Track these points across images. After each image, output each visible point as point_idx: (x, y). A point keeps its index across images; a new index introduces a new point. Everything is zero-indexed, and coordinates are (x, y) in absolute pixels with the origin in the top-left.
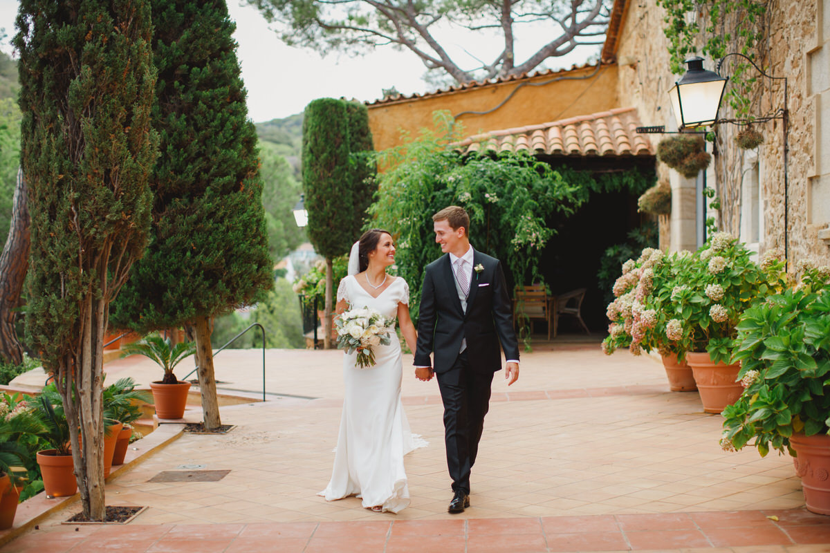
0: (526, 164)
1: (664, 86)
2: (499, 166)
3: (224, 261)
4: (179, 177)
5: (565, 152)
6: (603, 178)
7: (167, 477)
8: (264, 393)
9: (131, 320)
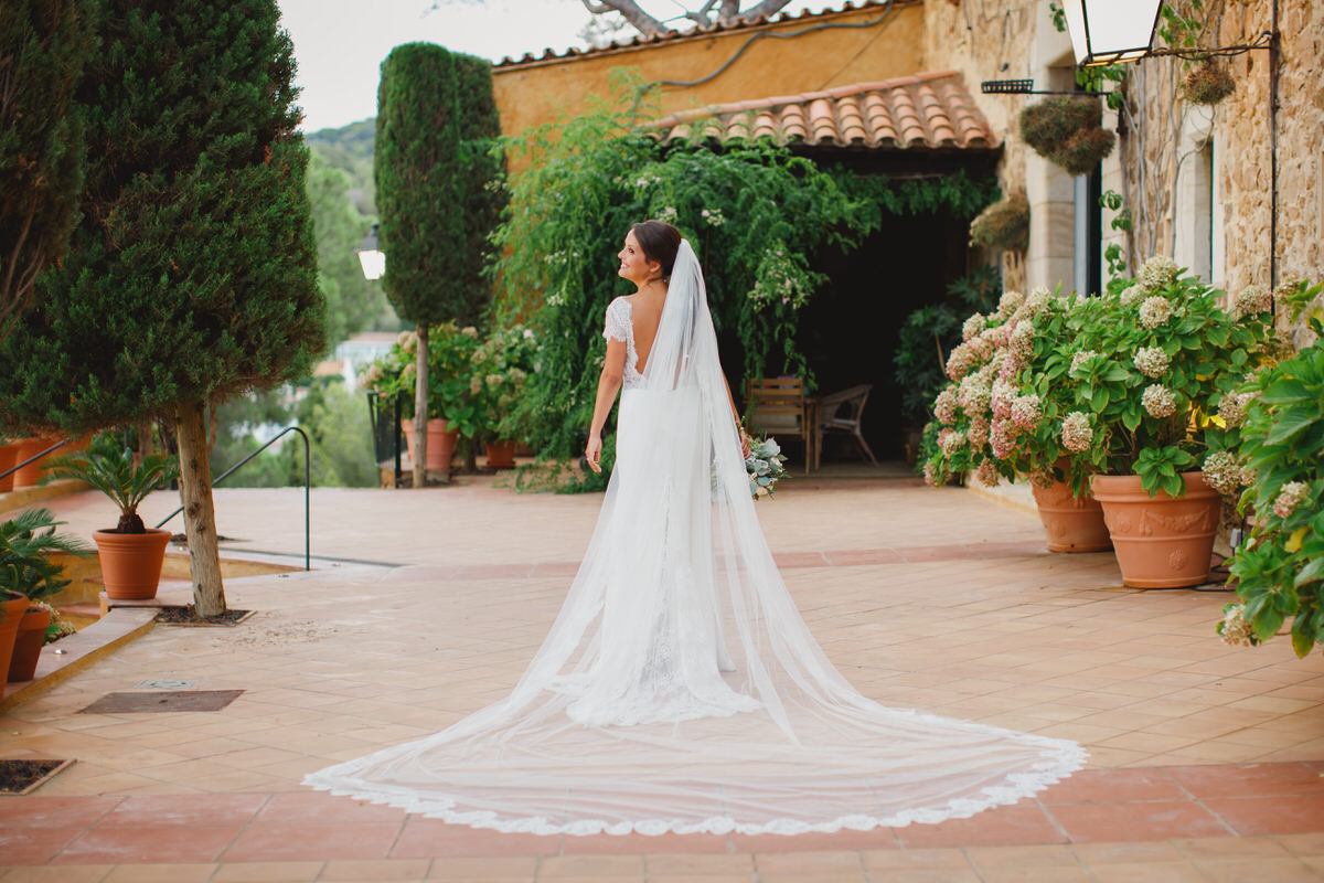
0: (773, 161)
1: (1016, 25)
2: (727, 162)
3: (232, 293)
4: (147, 132)
5: (841, 141)
6: (906, 189)
7: (118, 704)
8: (308, 557)
9: (53, 406)
